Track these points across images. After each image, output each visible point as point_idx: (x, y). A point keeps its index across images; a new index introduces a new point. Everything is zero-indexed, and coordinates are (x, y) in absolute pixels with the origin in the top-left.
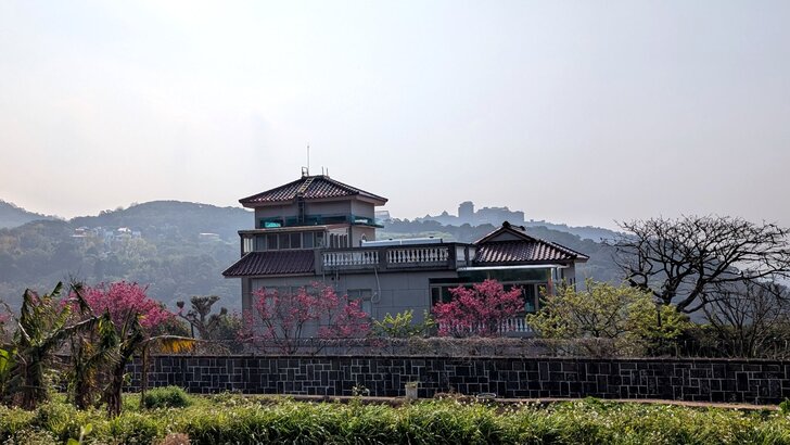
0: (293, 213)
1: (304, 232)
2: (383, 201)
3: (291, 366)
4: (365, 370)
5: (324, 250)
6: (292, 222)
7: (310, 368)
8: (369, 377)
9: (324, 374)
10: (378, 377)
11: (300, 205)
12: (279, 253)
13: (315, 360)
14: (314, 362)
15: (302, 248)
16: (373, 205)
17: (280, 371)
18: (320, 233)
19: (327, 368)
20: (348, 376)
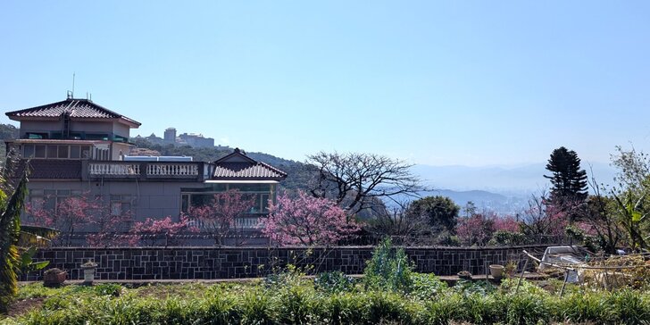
0: (59, 128)
1: (71, 145)
2: (137, 125)
3: (86, 256)
4: (153, 258)
5: (91, 161)
6: (56, 136)
7: (104, 258)
8: (157, 264)
9: (117, 262)
10: (165, 264)
11: (66, 122)
12: (46, 161)
13: (109, 251)
14: (108, 253)
15: (69, 158)
16: (128, 128)
17: (76, 261)
18: (87, 147)
19: (120, 257)
20: (137, 264)
